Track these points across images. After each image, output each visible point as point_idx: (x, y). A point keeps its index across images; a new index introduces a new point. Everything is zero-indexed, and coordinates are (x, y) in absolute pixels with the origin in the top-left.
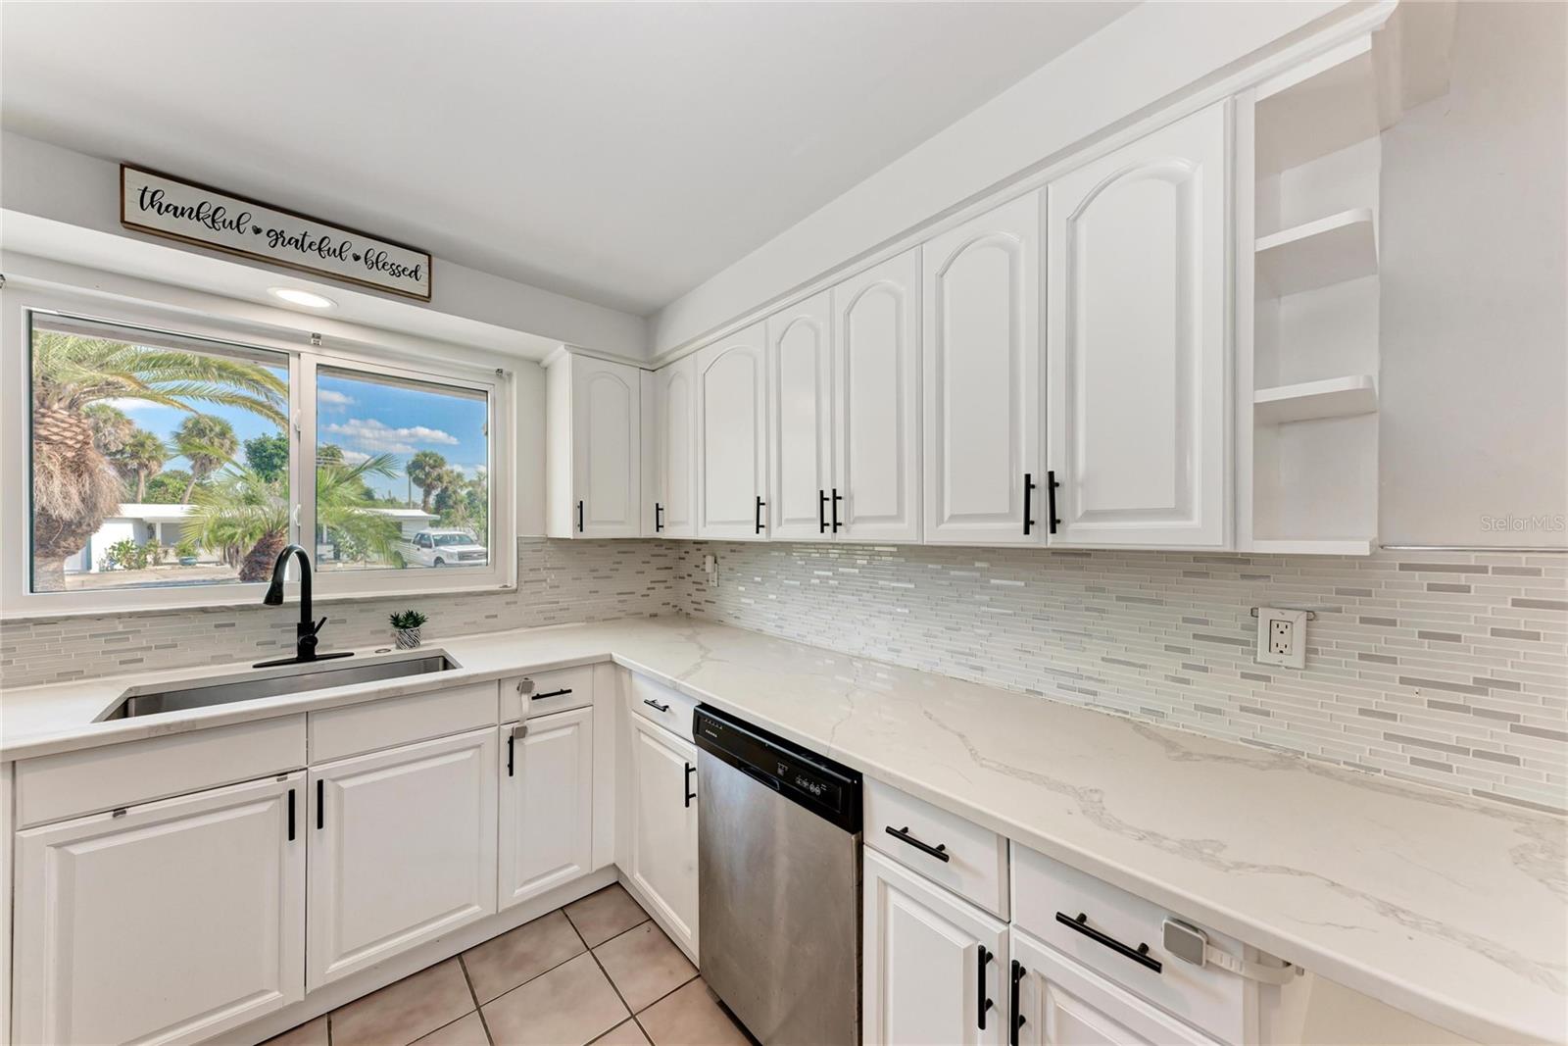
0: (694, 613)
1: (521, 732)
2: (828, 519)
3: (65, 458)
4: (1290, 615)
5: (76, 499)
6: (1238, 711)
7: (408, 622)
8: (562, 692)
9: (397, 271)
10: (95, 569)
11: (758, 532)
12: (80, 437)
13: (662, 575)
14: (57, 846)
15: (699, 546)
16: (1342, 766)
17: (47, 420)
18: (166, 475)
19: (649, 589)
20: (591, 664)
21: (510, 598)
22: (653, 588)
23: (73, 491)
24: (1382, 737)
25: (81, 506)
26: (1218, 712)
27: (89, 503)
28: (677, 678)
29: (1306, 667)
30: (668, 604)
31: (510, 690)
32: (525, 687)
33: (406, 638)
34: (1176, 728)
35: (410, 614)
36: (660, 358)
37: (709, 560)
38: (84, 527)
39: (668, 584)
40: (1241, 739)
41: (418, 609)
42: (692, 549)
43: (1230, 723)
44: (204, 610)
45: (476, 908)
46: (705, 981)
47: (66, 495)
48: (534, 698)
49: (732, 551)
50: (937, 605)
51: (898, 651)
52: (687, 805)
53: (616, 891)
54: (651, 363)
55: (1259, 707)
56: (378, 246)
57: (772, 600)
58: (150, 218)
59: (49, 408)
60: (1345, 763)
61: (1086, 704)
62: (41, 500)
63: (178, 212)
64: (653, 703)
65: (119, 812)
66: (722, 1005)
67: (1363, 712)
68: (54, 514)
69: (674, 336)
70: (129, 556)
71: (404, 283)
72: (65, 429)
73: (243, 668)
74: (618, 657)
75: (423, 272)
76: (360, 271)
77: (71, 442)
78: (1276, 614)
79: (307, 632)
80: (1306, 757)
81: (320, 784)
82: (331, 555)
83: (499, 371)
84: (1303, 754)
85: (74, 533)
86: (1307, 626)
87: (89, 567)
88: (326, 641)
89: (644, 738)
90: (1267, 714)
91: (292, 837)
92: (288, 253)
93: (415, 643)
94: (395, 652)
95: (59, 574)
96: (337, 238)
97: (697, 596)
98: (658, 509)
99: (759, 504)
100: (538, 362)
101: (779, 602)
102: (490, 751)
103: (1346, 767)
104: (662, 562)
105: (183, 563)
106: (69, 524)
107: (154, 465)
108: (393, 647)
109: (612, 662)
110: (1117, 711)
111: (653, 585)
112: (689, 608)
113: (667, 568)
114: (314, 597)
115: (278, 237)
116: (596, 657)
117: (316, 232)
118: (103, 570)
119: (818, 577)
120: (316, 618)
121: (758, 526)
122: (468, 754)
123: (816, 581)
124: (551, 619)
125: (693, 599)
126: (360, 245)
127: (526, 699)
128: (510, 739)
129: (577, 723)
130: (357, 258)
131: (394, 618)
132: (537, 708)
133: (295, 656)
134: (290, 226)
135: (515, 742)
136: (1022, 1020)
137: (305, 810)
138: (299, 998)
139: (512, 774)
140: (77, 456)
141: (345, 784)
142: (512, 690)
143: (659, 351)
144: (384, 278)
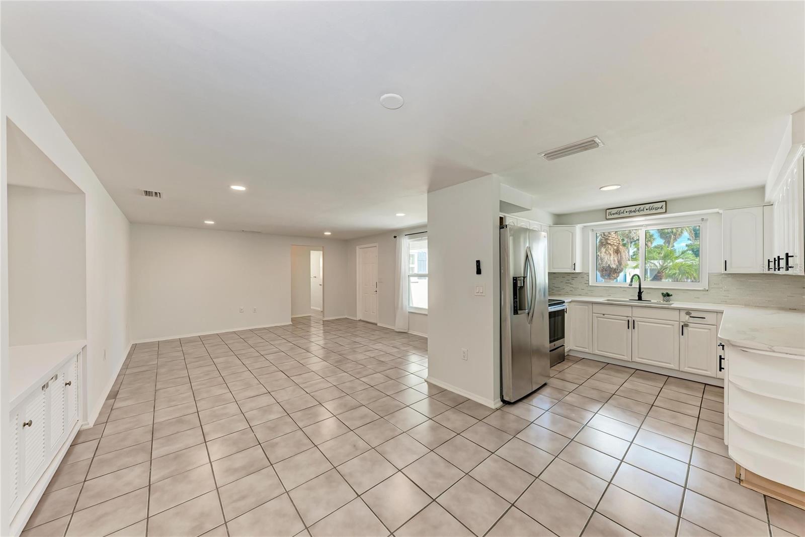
1: (687, 325)
2: (777, 267)
3: (614, 249)
5: (617, 261)
7: (667, 296)
8: (702, 318)
9: (657, 209)
12: (618, 242)
14: (597, 317)
17: (610, 238)
20: (715, 312)
21: (705, 292)
23: (616, 259)
25: (617, 264)
27: (620, 263)
32: (688, 313)
33: (665, 299)
35: (668, 293)
38: (619, 271)
41: (671, 292)
45: (672, 365)
47: (614, 261)
48: (691, 317)
56: (652, 205)
58: (611, 217)
59: (610, 234)
63: (614, 214)
65: (604, 315)
71: (659, 211)
72: (614, 240)
73: (627, 299)
75: (664, 207)
76: (648, 212)
77: (615, 244)
79: (640, 293)
81: (634, 321)
83: (703, 219)
85: (616, 272)
88: (644, 296)
91: (629, 329)
92: (632, 214)
93: (668, 301)
94: (662, 302)
96: (642, 207)
98: (769, 262)
102: (676, 328)
106: (615, 269)
109: (723, 313)
114: (642, 287)
115: (630, 212)
117: (638, 207)
120: (642, 291)
122: (671, 327)
124: (723, 302)
126: (647, 206)
127: (688, 316)
128: (682, 326)
129: (710, 329)
130: (647, 209)
131: (663, 294)
132: (692, 320)
133: (637, 299)
134: (633, 208)
135: (684, 328)
136: (723, 369)
137: (631, 324)
138: (631, 361)
139: (682, 335)
140: (618, 248)
141: (639, 323)
142: (683, 313)
143: (767, 199)
144: (653, 212)
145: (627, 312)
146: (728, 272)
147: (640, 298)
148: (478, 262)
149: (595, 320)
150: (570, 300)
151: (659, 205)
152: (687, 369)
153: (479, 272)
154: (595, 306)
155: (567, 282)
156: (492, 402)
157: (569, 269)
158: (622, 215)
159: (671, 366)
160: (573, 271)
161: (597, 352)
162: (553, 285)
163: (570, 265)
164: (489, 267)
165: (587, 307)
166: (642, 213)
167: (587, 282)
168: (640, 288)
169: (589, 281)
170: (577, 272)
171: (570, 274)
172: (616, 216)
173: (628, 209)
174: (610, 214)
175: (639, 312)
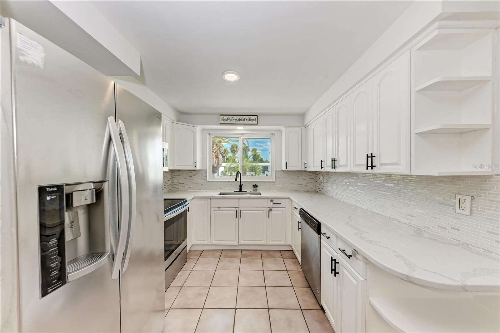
0: (319, 191)
1: (270, 210)
3: (215, 155)
4: (465, 197)
6: (451, 229)
7: (255, 186)
8: (279, 203)
9: (252, 120)
10: (219, 176)
11: (321, 169)
12: (217, 151)
13: (310, 180)
14: (215, 211)
15: (320, 173)
16: (482, 250)
17: (214, 148)
18: (229, 157)
19: (307, 184)
20: (286, 198)
21: (273, 183)
22: (308, 184)
24: (494, 241)
26: (445, 228)
28: (299, 202)
29: (471, 215)
30: (312, 188)
31: (269, 200)
32: (272, 201)
33: (255, 189)
34: (433, 233)
35: (256, 185)
36: (305, 125)
37: (321, 177)
38: (218, 168)
39: (312, 183)
40: (451, 238)
41: (257, 184)
42: (318, 173)
43: (448, 232)
44: (228, 181)
45: (263, 242)
46: (303, 272)
48: (273, 203)
49: (327, 174)
50: (372, 191)
51: (363, 204)
52: (299, 230)
53: (291, 252)
54: (304, 126)
55: (457, 227)
56: (249, 117)
57: (335, 188)
58: (223, 122)
59: (214, 146)
60: (482, 249)
61: (409, 223)
62: (213, 163)
63: (225, 120)
64: (295, 208)
65: (219, 208)
66: (305, 277)
67: (488, 232)
68: (214, 165)
69: (308, 119)
70: (224, 173)
71: (254, 122)
72: (215, 150)
73: (233, 191)
74: (291, 198)
75: (256, 120)
76: (247, 122)
78: (460, 197)
79: (241, 186)
80: (470, 245)
81: (240, 210)
82: (254, 175)
83: (272, 134)
84: (469, 244)
85: (216, 169)
86: (471, 201)
87: (218, 176)
88: (243, 188)
89: (295, 216)
90: (459, 230)
91: (237, 218)
92: (238, 122)
93: (256, 191)
94: (253, 192)
95: (215, 176)
96: (244, 117)
97: (320, 187)
98: (305, 163)
99: (322, 162)
100: (280, 130)
101: (336, 189)
102: (265, 211)
103: (483, 250)
104: (311, 177)
105: (231, 175)
107: (227, 155)
108: (253, 191)
109: (290, 199)
110: (417, 226)
111: (308, 183)
112: (318, 190)
113: (312, 179)
114: (242, 181)
115: (236, 120)
116: (287, 197)
117: (241, 117)
118: (220, 176)
119: (345, 182)
120: (242, 184)
121: (321, 168)
122: (262, 212)
123: (344, 183)
124: (282, 189)
125: (319, 187)
126: (247, 117)
127: (272, 203)
128: (269, 211)
129: (282, 211)
130: (247, 120)
131: (253, 186)
132: (274, 205)
133: (239, 190)
134: (238, 117)
135: (270, 212)
136: (338, 273)
137: (238, 214)
138: (238, 245)
139: (269, 218)
140: (217, 155)
141: (244, 212)
143: (305, 123)
144: (250, 122)
145: (235, 203)
146: (287, 170)
147: (241, 190)
149: (213, 213)
150: (192, 197)
151: (254, 118)
152: (271, 243)
154: (212, 200)
155: (190, 178)
157: (192, 166)
158: (231, 122)
160: (195, 169)
161: (214, 242)
162: (178, 181)
163: (192, 163)
165: (206, 202)
166: (243, 122)
167: (205, 178)
169: (207, 177)
170: (198, 169)
171: (192, 171)
172: (227, 122)
173: (235, 117)
174: (223, 120)
175: (243, 203)
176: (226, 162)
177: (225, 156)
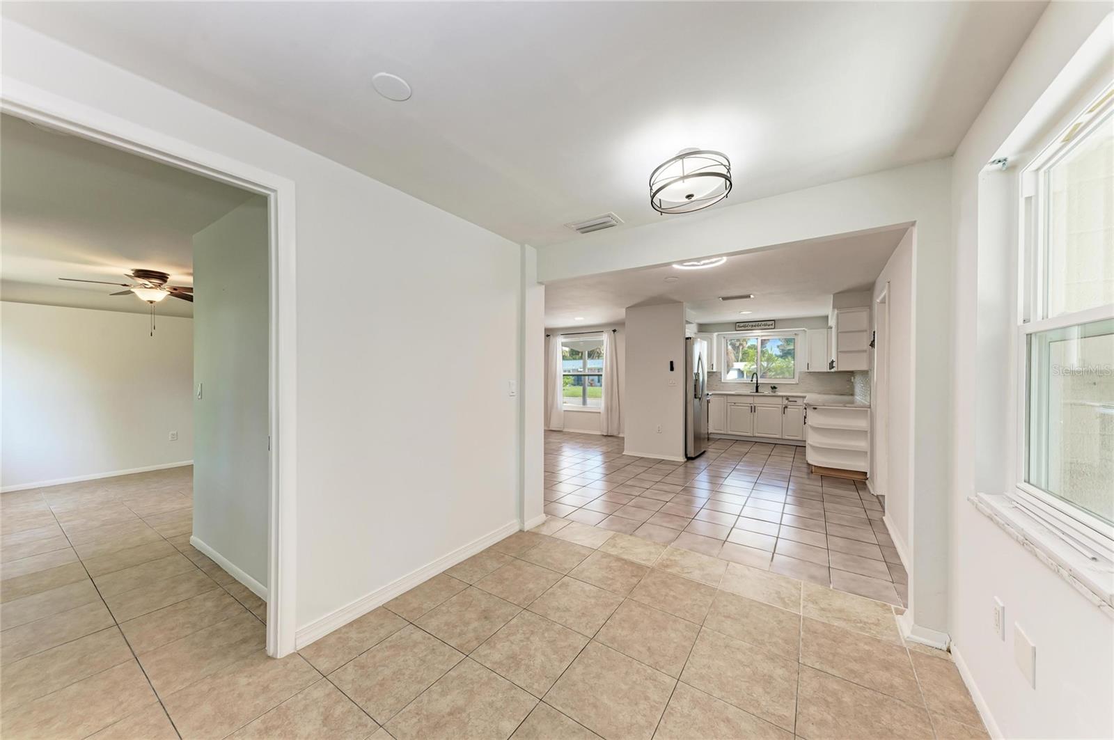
1: (786, 407)
7: (774, 388)
8: (795, 401)
9: (769, 325)
14: (730, 405)
20: (803, 397)
21: (796, 385)
32: (787, 399)
33: (773, 391)
41: (776, 386)
48: (789, 401)
56: (766, 322)
58: (739, 329)
63: (741, 327)
65: (735, 403)
71: (771, 327)
75: (773, 324)
76: (764, 327)
79: (757, 387)
81: (755, 405)
83: (795, 334)
88: (759, 390)
91: (751, 412)
92: (754, 328)
96: (760, 323)
100: (804, 330)
102: (781, 407)
109: (806, 397)
115: (752, 326)
117: (757, 323)
120: (758, 385)
122: (777, 408)
126: (763, 323)
127: (787, 401)
128: (784, 408)
129: (798, 409)
130: (763, 325)
131: (771, 387)
132: (789, 403)
133: (755, 391)
134: (754, 324)
137: (753, 409)
138: (751, 436)
139: (784, 414)
141: (758, 407)
142: (784, 399)
143: (829, 325)
144: (767, 327)
145: (750, 400)
146: (811, 370)
147: (757, 391)
148: (672, 363)
149: (729, 407)
150: (711, 394)
151: (770, 323)
152: (787, 437)
153: (672, 369)
154: (729, 397)
156: (682, 459)
157: (710, 368)
158: (746, 328)
159: (777, 436)
160: (711, 371)
161: (730, 432)
164: (680, 367)
165: (723, 398)
166: (760, 327)
167: (721, 379)
168: (757, 383)
170: (714, 371)
172: (743, 328)
173: (750, 324)
174: (739, 326)
175: (757, 400)
176: (741, 361)
177: (738, 347)
